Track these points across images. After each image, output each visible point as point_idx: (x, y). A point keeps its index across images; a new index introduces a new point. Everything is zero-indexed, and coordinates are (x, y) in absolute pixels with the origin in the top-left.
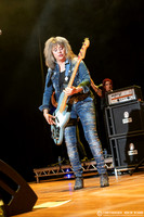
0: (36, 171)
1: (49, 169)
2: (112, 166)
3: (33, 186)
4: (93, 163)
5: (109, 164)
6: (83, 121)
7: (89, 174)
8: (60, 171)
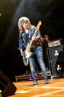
0: (16, 77)
1: (22, 76)
2: (50, 75)
3: (15, 84)
4: (41, 73)
5: (48, 74)
6: (37, 55)
7: (40, 78)
8: (27, 77)
